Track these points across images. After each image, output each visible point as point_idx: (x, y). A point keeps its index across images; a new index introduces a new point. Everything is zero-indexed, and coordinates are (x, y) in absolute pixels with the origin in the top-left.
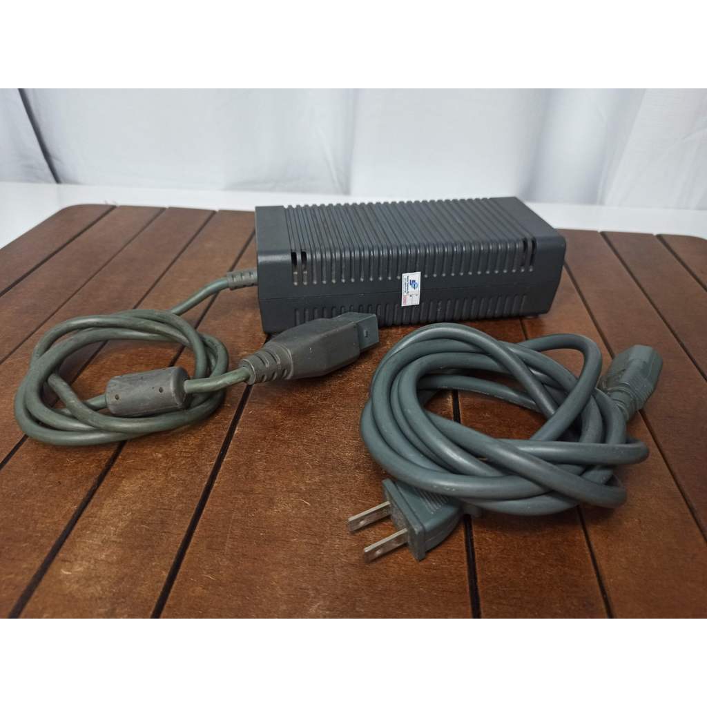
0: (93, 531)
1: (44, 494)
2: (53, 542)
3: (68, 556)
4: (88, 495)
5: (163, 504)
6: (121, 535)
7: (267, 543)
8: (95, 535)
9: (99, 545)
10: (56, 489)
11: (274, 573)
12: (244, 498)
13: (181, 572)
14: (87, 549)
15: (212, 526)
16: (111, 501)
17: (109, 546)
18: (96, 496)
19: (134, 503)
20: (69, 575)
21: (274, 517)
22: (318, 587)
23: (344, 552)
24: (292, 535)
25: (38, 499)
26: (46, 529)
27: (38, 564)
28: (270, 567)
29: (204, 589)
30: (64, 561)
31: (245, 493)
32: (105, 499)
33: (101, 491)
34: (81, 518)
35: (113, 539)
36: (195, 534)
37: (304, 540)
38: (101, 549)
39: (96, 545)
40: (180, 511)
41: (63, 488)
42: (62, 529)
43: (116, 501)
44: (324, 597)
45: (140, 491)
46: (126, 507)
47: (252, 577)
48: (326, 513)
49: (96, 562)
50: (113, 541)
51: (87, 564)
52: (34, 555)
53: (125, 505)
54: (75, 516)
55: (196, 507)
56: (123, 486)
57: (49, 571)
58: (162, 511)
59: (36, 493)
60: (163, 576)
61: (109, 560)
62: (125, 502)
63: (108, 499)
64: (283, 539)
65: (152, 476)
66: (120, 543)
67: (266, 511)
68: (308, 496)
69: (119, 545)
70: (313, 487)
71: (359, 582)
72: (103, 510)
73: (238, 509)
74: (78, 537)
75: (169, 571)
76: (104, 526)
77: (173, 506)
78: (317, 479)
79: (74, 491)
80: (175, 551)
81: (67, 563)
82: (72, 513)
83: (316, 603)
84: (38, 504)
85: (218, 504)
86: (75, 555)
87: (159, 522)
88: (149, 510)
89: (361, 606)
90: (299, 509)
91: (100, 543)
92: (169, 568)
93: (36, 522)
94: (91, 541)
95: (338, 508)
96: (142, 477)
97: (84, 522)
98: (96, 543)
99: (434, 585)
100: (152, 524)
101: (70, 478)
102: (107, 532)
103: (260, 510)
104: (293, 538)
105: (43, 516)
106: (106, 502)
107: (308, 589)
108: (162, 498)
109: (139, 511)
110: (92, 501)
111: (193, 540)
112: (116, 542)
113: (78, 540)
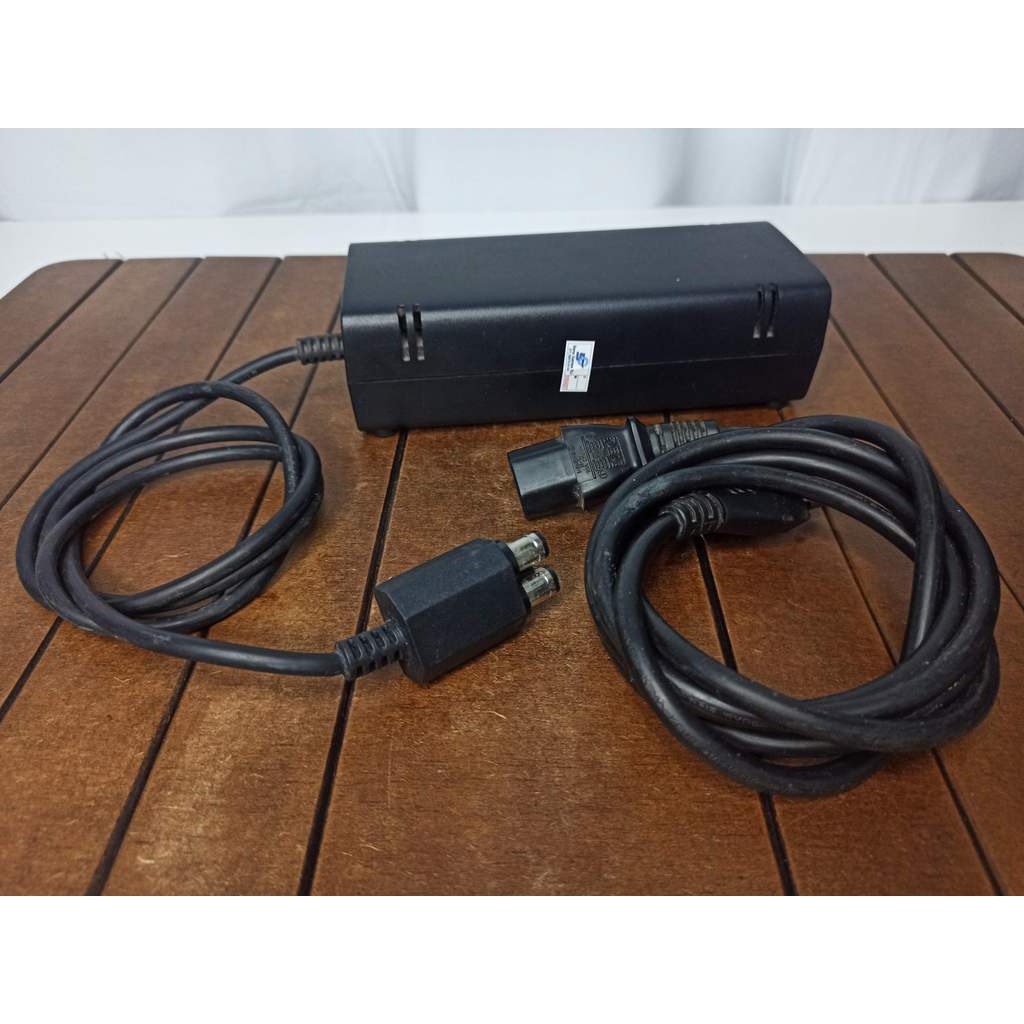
0: (177, 791)
1: (89, 737)
2: (117, 814)
3: (144, 834)
4: (158, 732)
5: (281, 738)
6: (221, 793)
7: (450, 785)
8: (181, 796)
9: (190, 812)
10: (106, 727)
11: (468, 831)
12: (402, 717)
13: (326, 844)
14: (172, 820)
15: (361, 765)
16: (196, 740)
17: (207, 812)
18: (171, 733)
19: (232, 740)
20: (152, 865)
21: (454, 742)
22: (541, 848)
23: (569, 789)
24: (487, 769)
25: (80, 746)
26: (101, 794)
27: (99, 851)
28: (462, 822)
29: (366, 866)
30: (140, 842)
31: (402, 708)
32: (186, 738)
33: (178, 724)
34: (153, 772)
35: (211, 801)
36: (336, 781)
37: (507, 775)
38: (193, 819)
39: (185, 813)
40: (309, 745)
41: (117, 724)
42: (127, 791)
43: (205, 739)
44: (552, 863)
45: (240, 719)
46: (222, 746)
47: (437, 840)
48: (532, 729)
49: (190, 841)
50: (212, 805)
51: (177, 844)
52: (91, 837)
53: (220, 744)
54: (144, 768)
55: (330, 737)
56: (212, 713)
57: (119, 862)
58: (279, 748)
59: (74, 737)
60: (300, 852)
61: (211, 835)
62: (219, 740)
63: (191, 736)
64: (473, 775)
65: (254, 693)
66: (222, 805)
67: (440, 733)
68: (501, 706)
69: (222, 809)
70: (506, 690)
71: (601, 834)
72: (187, 756)
73: (396, 734)
74: (156, 801)
75: (306, 843)
76: (192, 781)
77: (296, 739)
78: (509, 677)
79: (136, 729)
80: (310, 811)
81: (144, 847)
82: (139, 764)
83: (541, 872)
84: (83, 755)
85: (364, 729)
86: (154, 832)
87: (278, 766)
88: (259, 748)
89: (609, 869)
90: (491, 725)
91: (191, 809)
92: (307, 838)
93: (84, 784)
94: (176, 807)
95: (549, 718)
96: (239, 696)
97: (160, 777)
98: (184, 809)
99: (714, 826)
100: (267, 770)
101: (126, 707)
102: (199, 789)
103: (431, 733)
104: (489, 773)
105: (93, 773)
106: (189, 742)
107: (525, 852)
108: (275, 727)
109: (243, 751)
110: (167, 742)
111: (335, 791)
112: (215, 805)
113: (156, 807)
